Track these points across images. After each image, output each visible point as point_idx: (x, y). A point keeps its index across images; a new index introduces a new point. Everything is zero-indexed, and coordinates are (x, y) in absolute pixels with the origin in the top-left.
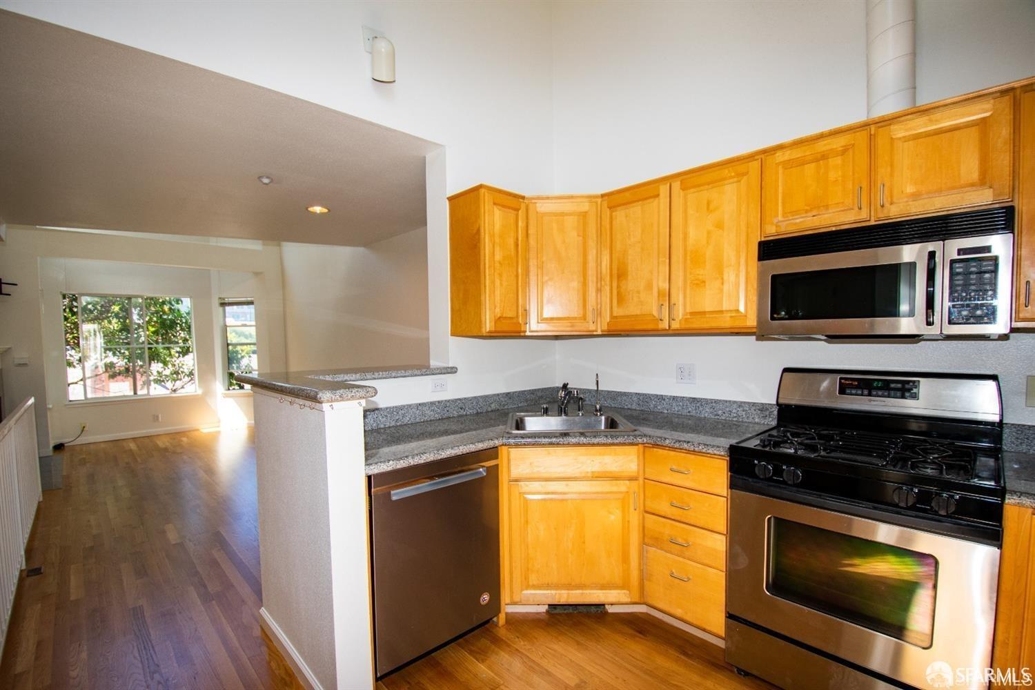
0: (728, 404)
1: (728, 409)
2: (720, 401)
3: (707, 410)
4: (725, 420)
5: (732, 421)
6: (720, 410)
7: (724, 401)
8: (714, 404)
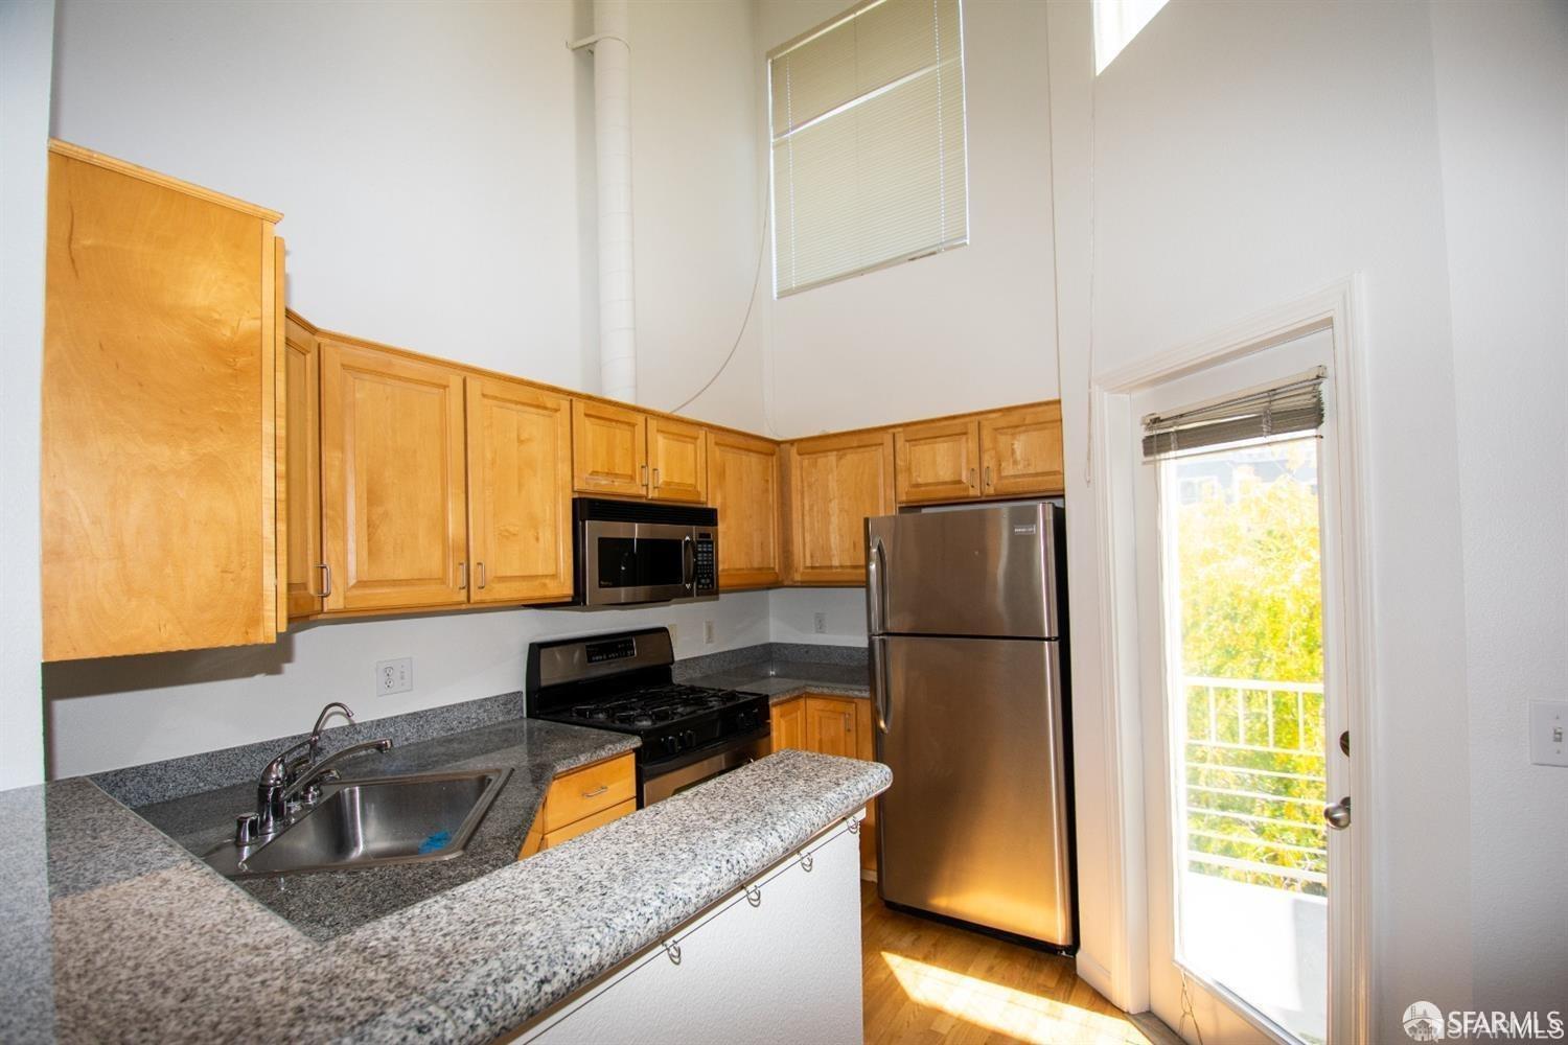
0: (465, 709)
1: (465, 716)
2: (454, 706)
3: (437, 726)
4: (462, 732)
5: (472, 730)
6: (455, 719)
7: (459, 705)
8: (447, 715)
